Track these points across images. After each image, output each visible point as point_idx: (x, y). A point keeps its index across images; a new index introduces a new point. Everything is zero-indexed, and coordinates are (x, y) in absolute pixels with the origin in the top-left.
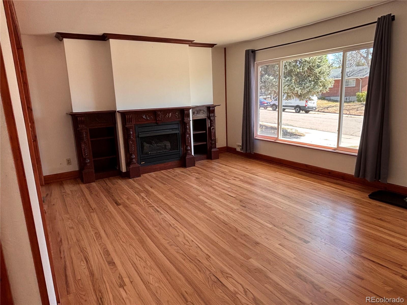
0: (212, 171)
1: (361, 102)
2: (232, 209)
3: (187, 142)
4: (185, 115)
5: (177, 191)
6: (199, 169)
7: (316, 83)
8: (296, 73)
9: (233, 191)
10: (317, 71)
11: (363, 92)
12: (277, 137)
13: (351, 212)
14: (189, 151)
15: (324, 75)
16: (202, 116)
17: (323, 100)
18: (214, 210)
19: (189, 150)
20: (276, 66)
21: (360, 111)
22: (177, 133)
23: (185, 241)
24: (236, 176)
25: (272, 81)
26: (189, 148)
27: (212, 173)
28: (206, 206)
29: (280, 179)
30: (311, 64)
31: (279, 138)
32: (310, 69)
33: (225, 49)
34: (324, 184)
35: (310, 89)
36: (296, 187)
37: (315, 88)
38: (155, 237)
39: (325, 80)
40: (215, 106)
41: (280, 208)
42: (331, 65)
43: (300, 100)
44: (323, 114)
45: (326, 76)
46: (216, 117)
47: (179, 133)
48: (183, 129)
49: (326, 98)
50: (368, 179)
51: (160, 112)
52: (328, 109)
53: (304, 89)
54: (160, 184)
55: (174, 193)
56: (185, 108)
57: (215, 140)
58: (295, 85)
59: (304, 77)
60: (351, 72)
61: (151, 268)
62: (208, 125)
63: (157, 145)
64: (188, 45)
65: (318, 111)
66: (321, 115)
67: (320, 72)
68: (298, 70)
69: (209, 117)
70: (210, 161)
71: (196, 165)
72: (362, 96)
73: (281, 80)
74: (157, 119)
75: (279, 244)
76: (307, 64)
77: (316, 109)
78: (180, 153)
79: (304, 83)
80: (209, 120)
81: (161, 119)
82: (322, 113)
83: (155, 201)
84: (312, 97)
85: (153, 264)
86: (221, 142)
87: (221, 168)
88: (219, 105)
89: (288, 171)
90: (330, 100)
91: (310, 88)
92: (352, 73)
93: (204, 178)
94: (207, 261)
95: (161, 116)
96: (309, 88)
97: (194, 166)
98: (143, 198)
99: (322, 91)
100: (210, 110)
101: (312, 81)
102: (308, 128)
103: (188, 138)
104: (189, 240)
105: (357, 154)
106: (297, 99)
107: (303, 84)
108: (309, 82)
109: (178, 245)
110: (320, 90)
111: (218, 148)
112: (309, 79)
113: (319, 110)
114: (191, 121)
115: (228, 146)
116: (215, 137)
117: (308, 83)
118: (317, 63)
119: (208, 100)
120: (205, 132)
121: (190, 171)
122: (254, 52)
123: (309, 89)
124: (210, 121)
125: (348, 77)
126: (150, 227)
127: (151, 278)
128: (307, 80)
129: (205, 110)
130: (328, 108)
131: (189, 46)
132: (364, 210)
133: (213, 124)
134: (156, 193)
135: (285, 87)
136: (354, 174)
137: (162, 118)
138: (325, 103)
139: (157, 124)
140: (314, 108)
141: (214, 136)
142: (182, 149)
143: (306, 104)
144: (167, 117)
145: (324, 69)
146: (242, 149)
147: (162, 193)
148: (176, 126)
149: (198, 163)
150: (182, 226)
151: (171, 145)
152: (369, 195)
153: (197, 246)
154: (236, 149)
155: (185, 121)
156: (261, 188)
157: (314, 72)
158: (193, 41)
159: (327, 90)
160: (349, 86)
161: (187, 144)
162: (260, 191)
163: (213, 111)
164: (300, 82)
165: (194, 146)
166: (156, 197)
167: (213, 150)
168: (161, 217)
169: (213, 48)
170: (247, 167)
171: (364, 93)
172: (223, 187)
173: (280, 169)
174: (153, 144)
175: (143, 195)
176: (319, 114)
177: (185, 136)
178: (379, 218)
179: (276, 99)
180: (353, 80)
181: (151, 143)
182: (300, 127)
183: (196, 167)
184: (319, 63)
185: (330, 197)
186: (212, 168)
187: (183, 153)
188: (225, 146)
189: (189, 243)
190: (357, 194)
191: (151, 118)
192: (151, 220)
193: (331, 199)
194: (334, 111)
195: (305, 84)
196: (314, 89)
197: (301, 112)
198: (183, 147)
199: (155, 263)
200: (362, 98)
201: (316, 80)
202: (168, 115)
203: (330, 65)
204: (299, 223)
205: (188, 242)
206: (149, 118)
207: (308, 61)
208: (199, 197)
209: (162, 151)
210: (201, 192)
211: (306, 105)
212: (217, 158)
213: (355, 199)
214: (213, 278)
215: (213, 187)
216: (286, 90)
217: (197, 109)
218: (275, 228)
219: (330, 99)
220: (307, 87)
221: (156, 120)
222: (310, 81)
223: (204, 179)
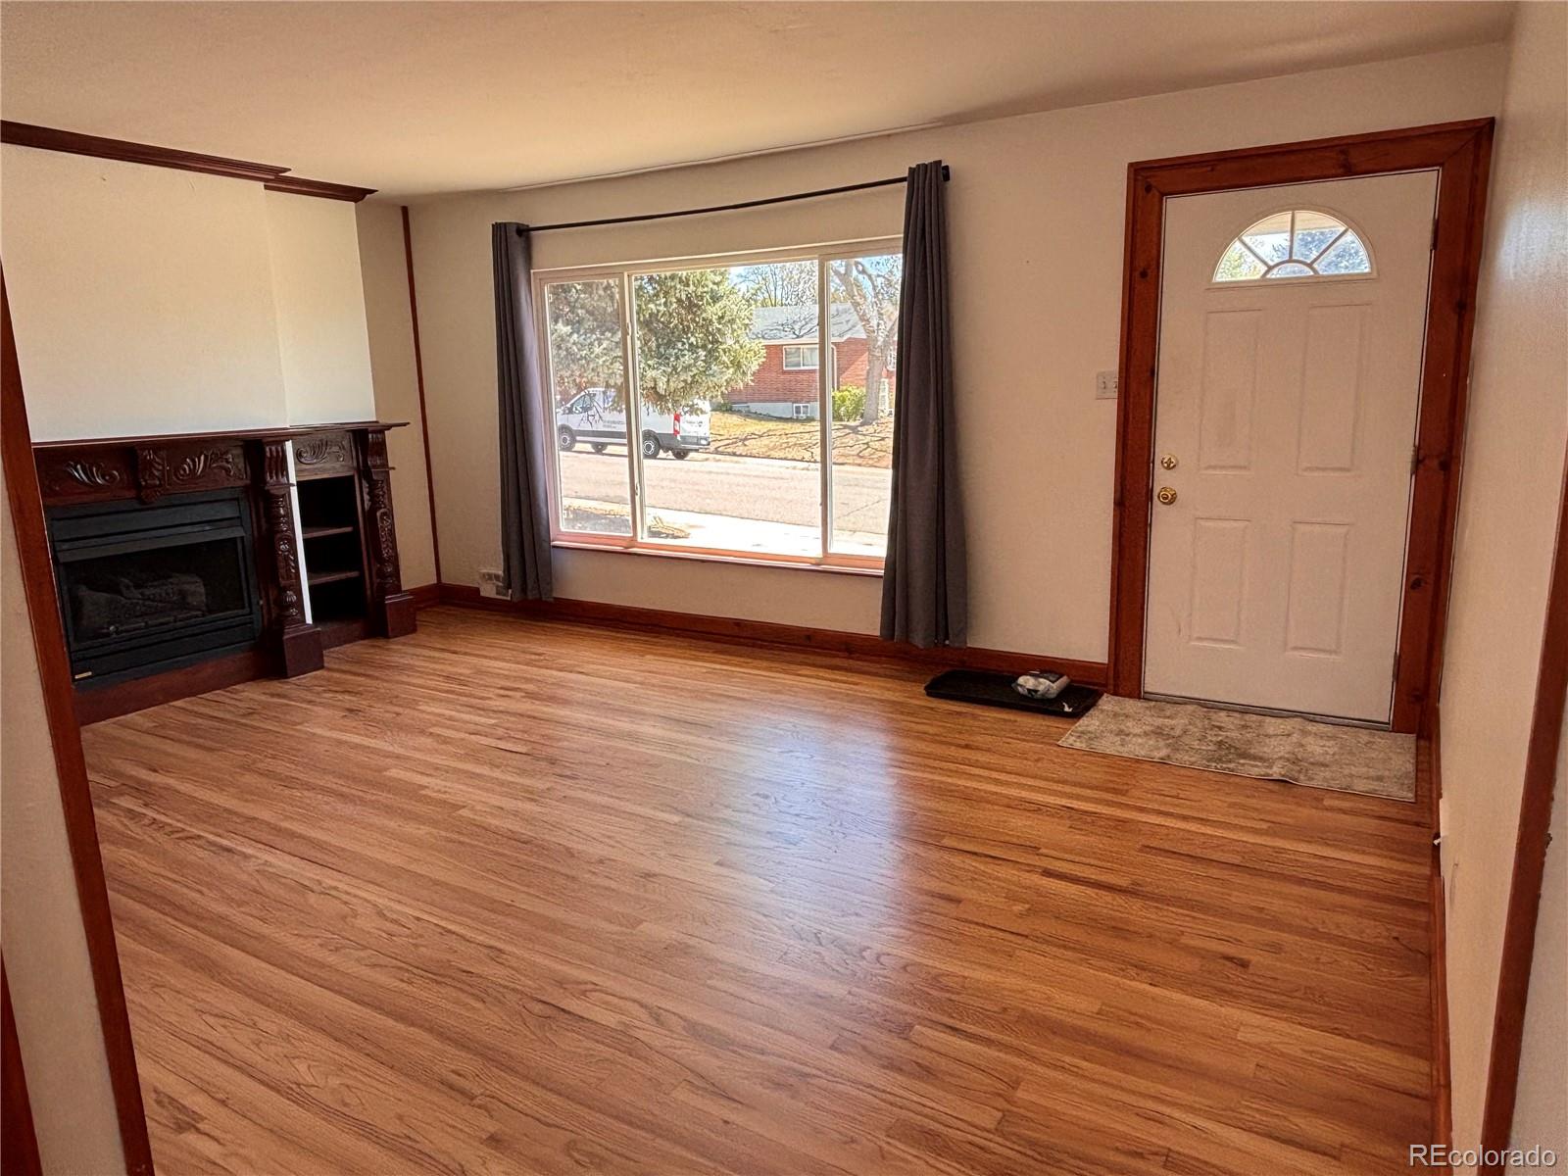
0: (405, 679)
1: (841, 420)
2: (532, 793)
3: (282, 571)
4: (267, 463)
5: (282, 767)
6: (344, 676)
7: (712, 356)
8: (647, 316)
9: (512, 734)
10: (712, 311)
11: (844, 388)
12: (631, 535)
13: (882, 740)
14: (293, 611)
15: (735, 326)
16: (333, 466)
17: (726, 415)
18: (464, 807)
19: (291, 605)
20: (575, 288)
21: (842, 450)
22: (235, 538)
23: (389, 926)
24: (508, 684)
25: (569, 341)
26: (292, 597)
27: (409, 684)
28: (427, 800)
29: (665, 674)
30: (692, 288)
31: (639, 540)
32: (691, 305)
33: (405, 210)
34: (799, 672)
35: (694, 375)
36: (720, 692)
37: (711, 372)
38: (260, 938)
39: (737, 347)
40: (389, 427)
41: (689, 760)
42: (753, 295)
43: (662, 413)
44: (732, 461)
45: (739, 332)
46: (393, 468)
47: (242, 538)
48: (263, 520)
49: (736, 407)
50: (919, 640)
51: (155, 453)
52: (745, 445)
53: (677, 373)
54: (192, 754)
55: (268, 774)
56: (266, 436)
57: (395, 560)
58: (647, 360)
59: (673, 333)
60: (803, 322)
61: (287, 1038)
62: (362, 500)
63: (142, 594)
64: (262, 184)
65: (716, 452)
66: (726, 464)
67: (722, 317)
68: (652, 306)
69: (365, 472)
70: (381, 642)
71: (326, 665)
72: (844, 401)
73: (629, 337)
74: (143, 483)
75: (717, 864)
76: (678, 286)
77: (709, 444)
78: (252, 623)
79: (676, 354)
80: (364, 482)
81: (159, 479)
82: (728, 458)
83: (197, 818)
84: (699, 402)
85: (289, 1025)
86: (415, 570)
87: (435, 663)
88: (405, 425)
89: (680, 647)
90: (749, 415)
91: (695, 371)
92: (807, 323)
93: (380, 706)
94: (499, 967)
95: (160, 468)
96: (691, 371)
97: (322, 667)
98: (132, 814)
99: (732, 383)
100: (366, 441)
101: (697, 347)
102: (692, 511)
103: (286, 559)
104: (403, 920)
105: (881, 572)
106: (651, 409)
107: (671, 355)
108: (689, 351)
109: (365, 943)
110: (726, 378)
111: (412, 592)
112: (688, 339)
113: (719, 449)
114: (291, 488)
115: (444, 580)
116: (394, 548)
117: (686, 352)
118: (711, 285)
119: (358, 407)
120: (348, 529)
121: (308, 689)
122: (524, 232)
123: (692, 374)
124: (369, 487)
125: (798, 337)
126: (221, 909)
127: (302, 1067)
128: (684, 344)
129: (345, 443)
130: (746, 439)
131: (266, 187)
132: (921, 728)
133: (383, 496)
134: (186, 788)
135: (612, 364)
136: (878, 633)
137: (163, 475)
138: (734, 425)
139: (144, 504)
140: (703, 442)
141: (390, 544)
142: (261, 602)
143: (677, 428)
144: (184, 470)
145: (733, 306)
146: (509, 586)
147: (219, 785)
148: (228, 511)
149: (331, 656)
150: (354, 881)
151: (207, 594)
152: (926, 688)
153: (439, 930)
154: (477, 590)
155: (266, 488)
156: (610, 709)
157: (704, 315)
158: (284, 172)
159: (749, 378)
160: (802, 368)
161: (283, 583)
162: (611, 722)
163: (380, 449)
164: (662, 350)
165: (311, 588)
166: (193, 800)
167: (391, 599)
168: (251, 866)
169: (360, 202)
170: (541, 650)
171: (846, 393)
172: (472, 727)
173: (655, 644)
174: (124, 590)
175: (126, 802)
176: (719, 460)
177: (273, 549)
178: (963, 743)
179: (568, 409)
180: (808, 349)
181: (113, 588)
182: (668, 509)
183: (329, 669)
184: (715, 287)
185: (825, 707)
186: (401, 668)
187: (266, 617)
188: (433, 580)
189: (409, 929)
190: (894, 691)
191: (112, 476)
192: (209, 886)
193: (828, 711)
194: (764, 450)
195: (677, 358)
196: (709, 375)
197: (662, 454)
198: (263, 594)
199: (297, 1018)
200: (842, 409)
201: (711, 346)
202: (189, 466)
203: (748, 295)
204: (758, 794)
205: (404, 926)
206: (103, 478)
207: (680, 278)
208: (387, 773)
209: (172, 619)
210: (388, 755)
211: (675, 431)
212: (409, 628)
213: (888, 701)
214: (538, 1008)
215: (431, 734)
216: (618, 376)
217: (314, 440)
218: (690, 820)
219: (749, 412)
220: (687, 368)
221: (138, 487)
222: (693, 348)
223: (379, 710)
